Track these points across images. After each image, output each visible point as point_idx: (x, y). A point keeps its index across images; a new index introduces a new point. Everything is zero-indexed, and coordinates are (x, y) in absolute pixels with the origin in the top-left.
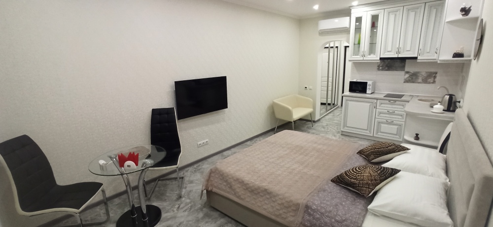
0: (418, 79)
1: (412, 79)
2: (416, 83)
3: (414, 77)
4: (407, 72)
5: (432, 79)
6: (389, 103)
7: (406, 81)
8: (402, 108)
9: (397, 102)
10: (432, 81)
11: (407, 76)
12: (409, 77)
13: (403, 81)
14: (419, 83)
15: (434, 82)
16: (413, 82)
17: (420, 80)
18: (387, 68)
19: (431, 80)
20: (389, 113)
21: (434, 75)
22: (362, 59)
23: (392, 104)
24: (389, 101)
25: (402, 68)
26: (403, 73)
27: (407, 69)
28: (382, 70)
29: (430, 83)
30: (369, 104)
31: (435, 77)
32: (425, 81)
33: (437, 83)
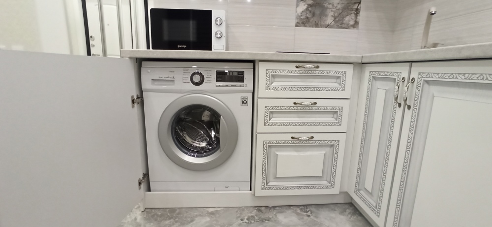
0: (326, 16)
1: (314, 15)
2: (321, 26)
3: (318, 12)
5: (353, 16)
7: (303, 22)
10: (352, 23)
12: (307, 9)
13: (294, 22)
14: (328, 26)
15: (356, 24)
16: (317, 25)
17: (329, 20)
19: (349, 19)
21: (355, 7)
29: (348, 27)
31: (357, 11)
32: (339, 23)
33: (361, 25)
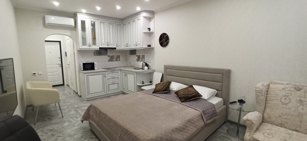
1: (111, 59)
4: (109, 56)
6: (111, 72)
7: (109, 61)
8: (117, 74)
9: (115, 71)
11: (109, 58)
13: (108, 61)
14: (114, 61)
15: (120, 60)
16: (112, 61)
17: (115, 60)
18: (99, 54)
19: (118, 59)
20: (113, 78)
22: (89, 48)
23: (113, 73)
24: (112, 71)
25: (106, 54)
26: (107, 56)
27: (109, 54)
28: (97, 55)
29: (118, 61)
30: (101, 76)
31: (120, 58)
32: (116, 60)
33: (121, 60)
